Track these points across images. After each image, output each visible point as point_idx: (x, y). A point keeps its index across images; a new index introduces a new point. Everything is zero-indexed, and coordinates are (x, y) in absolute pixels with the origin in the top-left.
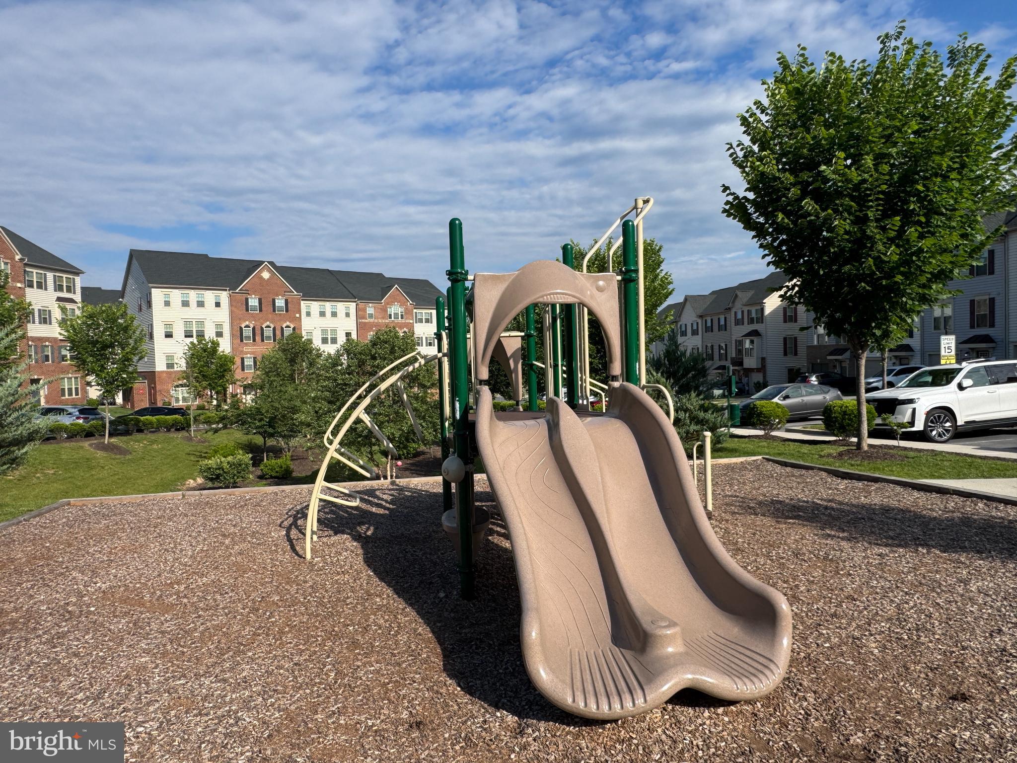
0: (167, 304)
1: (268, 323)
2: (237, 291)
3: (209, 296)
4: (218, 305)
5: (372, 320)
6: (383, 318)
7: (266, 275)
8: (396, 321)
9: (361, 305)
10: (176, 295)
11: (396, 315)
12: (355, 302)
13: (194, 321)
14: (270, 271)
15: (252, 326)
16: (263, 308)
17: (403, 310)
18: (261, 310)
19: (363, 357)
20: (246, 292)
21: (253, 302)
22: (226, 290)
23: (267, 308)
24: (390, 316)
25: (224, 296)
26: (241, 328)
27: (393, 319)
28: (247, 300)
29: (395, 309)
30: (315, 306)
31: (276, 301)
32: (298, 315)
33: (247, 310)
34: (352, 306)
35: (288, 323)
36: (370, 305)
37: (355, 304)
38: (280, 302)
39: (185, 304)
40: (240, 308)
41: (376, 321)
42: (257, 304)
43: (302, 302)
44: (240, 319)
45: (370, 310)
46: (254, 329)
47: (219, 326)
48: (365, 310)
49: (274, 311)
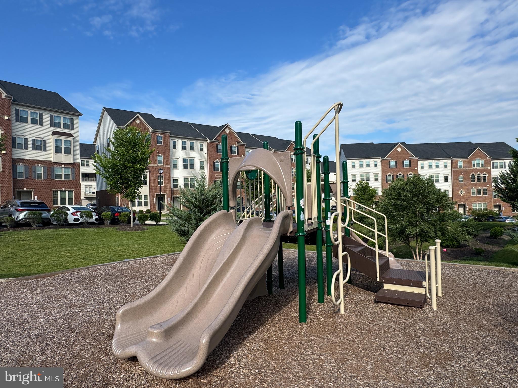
0: (354, 166)
1: (400, 173)
2: (385, 158)
3: (372, 162)
4: (376, 165)
5: (461, 169)
6: (469, 167)
7: (399, 149)
8: (478, 168)
9: (455, 161)
10: (357, 162)
11: (478, 165)
12: (451, 159)
13: (365, 174)
14: (401, 147)
15: (392, 175)
16: (398, 166)
17: (483, 161)
18: (396, 167)
19: (400, 191)
20: (390, 158)
21: (393, 163)
22: (379, 158)
23: (400, 166)
24: (474, 166)
25: (379, 161)
26: (387, 176)
27: (476, 167)
28: (390, 162)
29: (478, 162)
30: (426, 163)
31: (405, 162)
32: (416, 168)
33: (390, 167)
34: (449, 162)
35: (411, 173)
36: (460, 160)
37: (450, 160)
38: (407, 162)
39: (361, 166)
40: (386, 167)
41: (464, 169)
42: (395, 164)
43: (419, 162)
44: (386, 172)
45: (460, 163)
46: (393, 176)
47: (376, 175)
48: (457, 163)
49: (403, 167)
